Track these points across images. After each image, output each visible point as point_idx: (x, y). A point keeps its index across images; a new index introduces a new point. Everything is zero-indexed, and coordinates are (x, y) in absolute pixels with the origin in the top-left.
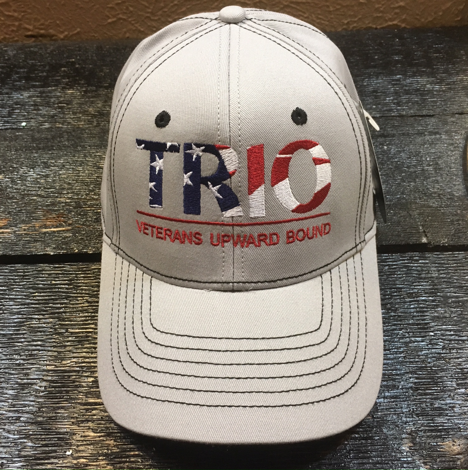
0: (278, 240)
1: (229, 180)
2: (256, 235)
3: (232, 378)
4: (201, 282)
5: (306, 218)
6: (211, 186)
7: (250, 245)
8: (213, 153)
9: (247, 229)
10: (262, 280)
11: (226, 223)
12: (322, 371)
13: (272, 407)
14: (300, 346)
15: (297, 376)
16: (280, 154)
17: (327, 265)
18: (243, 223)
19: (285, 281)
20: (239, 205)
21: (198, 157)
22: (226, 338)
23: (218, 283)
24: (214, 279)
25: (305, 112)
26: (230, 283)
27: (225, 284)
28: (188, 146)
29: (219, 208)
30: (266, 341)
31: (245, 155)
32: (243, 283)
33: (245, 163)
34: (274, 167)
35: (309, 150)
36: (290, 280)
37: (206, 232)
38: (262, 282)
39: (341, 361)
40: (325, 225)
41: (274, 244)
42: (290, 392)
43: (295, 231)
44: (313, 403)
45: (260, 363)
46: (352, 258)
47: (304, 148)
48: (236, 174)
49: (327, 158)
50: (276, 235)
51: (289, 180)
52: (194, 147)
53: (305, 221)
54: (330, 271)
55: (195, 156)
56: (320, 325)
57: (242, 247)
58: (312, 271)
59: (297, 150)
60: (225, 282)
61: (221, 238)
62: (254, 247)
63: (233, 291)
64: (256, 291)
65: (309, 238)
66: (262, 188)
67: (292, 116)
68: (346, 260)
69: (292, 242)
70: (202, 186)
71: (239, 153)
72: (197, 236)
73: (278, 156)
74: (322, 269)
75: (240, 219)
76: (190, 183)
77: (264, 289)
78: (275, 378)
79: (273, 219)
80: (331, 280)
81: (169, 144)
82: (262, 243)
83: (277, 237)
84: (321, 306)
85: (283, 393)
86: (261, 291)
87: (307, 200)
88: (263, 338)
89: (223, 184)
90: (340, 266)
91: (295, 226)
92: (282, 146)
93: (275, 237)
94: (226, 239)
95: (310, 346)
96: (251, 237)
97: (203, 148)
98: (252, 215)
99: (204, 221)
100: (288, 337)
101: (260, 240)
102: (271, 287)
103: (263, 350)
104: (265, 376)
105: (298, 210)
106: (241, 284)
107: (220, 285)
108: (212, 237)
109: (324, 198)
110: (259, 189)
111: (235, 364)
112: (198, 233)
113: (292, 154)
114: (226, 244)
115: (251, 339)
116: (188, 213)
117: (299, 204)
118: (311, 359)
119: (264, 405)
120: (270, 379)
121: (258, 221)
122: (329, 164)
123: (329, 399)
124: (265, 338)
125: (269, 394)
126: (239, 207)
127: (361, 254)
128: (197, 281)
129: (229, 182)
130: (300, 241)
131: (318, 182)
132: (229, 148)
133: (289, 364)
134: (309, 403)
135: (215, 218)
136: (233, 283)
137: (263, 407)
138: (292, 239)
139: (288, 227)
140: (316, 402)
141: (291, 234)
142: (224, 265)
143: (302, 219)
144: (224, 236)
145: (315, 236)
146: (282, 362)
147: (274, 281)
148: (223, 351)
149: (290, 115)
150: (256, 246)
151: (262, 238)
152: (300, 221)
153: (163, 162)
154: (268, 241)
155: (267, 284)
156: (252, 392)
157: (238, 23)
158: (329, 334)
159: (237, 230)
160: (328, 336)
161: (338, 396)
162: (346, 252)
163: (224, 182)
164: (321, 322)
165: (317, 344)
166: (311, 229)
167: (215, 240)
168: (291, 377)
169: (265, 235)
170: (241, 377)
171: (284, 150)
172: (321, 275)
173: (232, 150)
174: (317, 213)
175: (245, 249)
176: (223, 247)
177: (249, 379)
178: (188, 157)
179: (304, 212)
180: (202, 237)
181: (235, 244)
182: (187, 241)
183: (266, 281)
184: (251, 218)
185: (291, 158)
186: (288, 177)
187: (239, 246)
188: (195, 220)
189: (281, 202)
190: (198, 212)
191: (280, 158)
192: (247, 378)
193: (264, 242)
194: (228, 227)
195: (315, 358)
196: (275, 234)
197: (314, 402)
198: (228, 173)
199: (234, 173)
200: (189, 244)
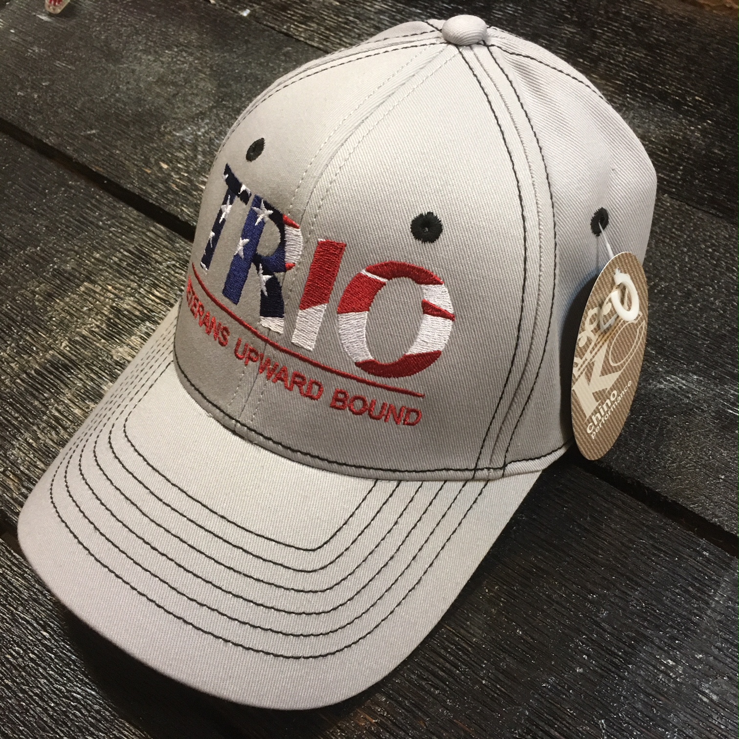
0: (319, 396)
1: (282, 273)
2: (291, 371)
3: (147, 543)
4: (205, 398)
5: (374, 384)
6: (261, 271)
7: (279, 381)
8: (278, 226)
9: (282, 355)
10: (276, 439)
11: (259, 333)
12: (275, 609)
13: (165, 610)
14: (264, 557)
15: (230, 593)
16: (368, 271)
17: (395, 471)
18: (279, 344)
19: (308, 458)
20: (281, 317)
21: (263, 223)
22: (179, 489)
23: (222, 411)
24: (220, 403)
25: (441, 226)
26: (233, 419)
27: (227, 418)
28: (258, 202)
29: (259, 308)
30: (225, 522)
31: (313, 248)
32: (249, 428)
33: (309, 260)
34: (350, 286)
35: (422, 286)
36: (317, 460)
37: (236, 333)
38: (274, 442)
39: (319, 613)
40: (410, 411)
41: (312, 398)
42: (205, 607)
43: (351, 395)
44: (226, 641)
45: (194, 546)
46: (462, 484)
47: (413, 280)
48: (292, 270)
49: (451, 311)
50: (320, 386)
51: (368, 315)
52: (263, 204)
53: (371, 388)
54: (400, 481)
55: (259, 220)
56: (320, 547)
57: (268, 378)
58: (360, 467)
59: (399, 277)
60: (228, 415)
61: (248, 353)
62: (283, 387)
63: (234, 432)
64: (262, 449)
65: (372, 417)
66: (322, 307)
67: (413, 221)
68: (445, 481)
69: (338, 408)
70: (253, 265)
71: (307, 241)
72: (225, 333)
73: (364, 272)
74: (381, 472)
75: (277, 337)
76: (242, 254)
77: (275, 453)
78: (198, 577)
79: (321, 361)
80: (391, 496)
81: (243, 188)
82: (296, 388)
83: (319, 390)
84: (343, 522)
85: (194, 603)
86: (269, 453)
87: (386, 359)
88: (222, 517)
89: (274, 276)
90: (425, 483)
91: (353, 388)
92: (376, 259)
93: (316, 387)
94: (253, 355)
95: (281, 565)
96: (284, 370)
97: (271, 212)
98: (294, 340)
99: (238, 316)
100: (258, 535)
101: (295, 382)
102: (285, 455)
103: (210, 532)
104: (186, 567)
105: (366, 366)
106: (246, 428)
107: (222, 414)
108: (238, 345)
109: (420, 369)
110: (318, 307)
111: (164, 528)
112: (225, 329)
113: (389, 279)
114: (250, 363)
115: (208, 508)
116: (226, 295)
117: (371, 358)
118: (269, 584)
119: (157, 602)
120: (190, 575)
121: (299, 352)
122: (451, 322)
123: (258, 651)
124: (225, 518)
125: (174, 592)
126: (282, 320)
127: (486, 485)
128: (202, 394)
129: (282, 278)
130: (354, 413)
131: (418, 340)
132: (298, 228)
133: (232, 572)
134: (221, 638)
135: (250, 319)
136: (237, 421)
137: (154, 604)
138: (341, 404)
139: (341, 383)
140: (233, 643)
141: (341, 396)
142: (237, 391)
143: (368, 383)
144: (252, 351)
145: (383, 418)
146: (224, 563)
147: (293, 451)
148: (164, 503)
149: (412, 218)
150: (286, 387)
151: (299, 380)
152: (364, 385)
153: (232, 209)
154: (304, 388)
155: (280, 447)
156: (156, 576)
157: (461, 46)
158: (326, 567)
159: (270, 351)
160: (322, 568)
161: (276, 656)
162: (448, 470)
163: (277, 274)
164: (325, 543)
165: (294, 570)
166: (379, 405)
167: (241, 349)
168: (220, 588)
169: (303, 378)
170: (158, 548)
171: (376, 267)
172: (377, 480)
173: (300, 234)
174: (399, 387)
175: (270, 384)
176: (246, 365)
177: (164, 558)
178: (253, 216)
179: (375, 374)
180: (228, 337)
181: (262, 369)
182: (212, 334)
183: (281, 444)
184: (292, 343)
185: (384, 284)
186: (369, 310)
187: (264, 375)
188: (230, 310)
189: (343, 342)
190: (236, 301)
191: (366, 276)
192: (163, 555)
193: (299, 387)
194: (259, 340)
195: (276, 586)
196: (317, 384)
197: (229, 641)
198: (284, 262)
199: (290, 268)
200: (213, 339)
